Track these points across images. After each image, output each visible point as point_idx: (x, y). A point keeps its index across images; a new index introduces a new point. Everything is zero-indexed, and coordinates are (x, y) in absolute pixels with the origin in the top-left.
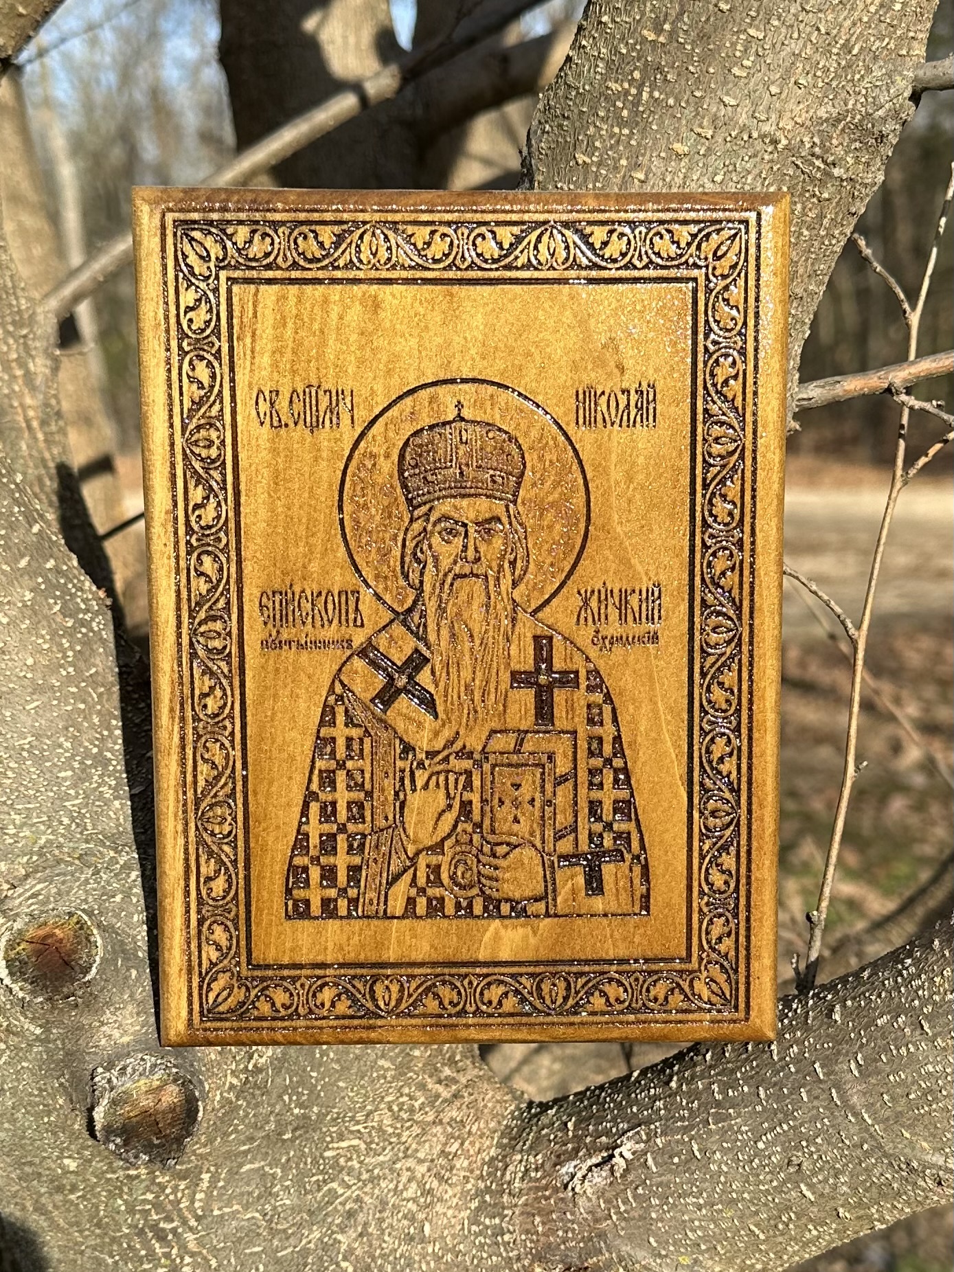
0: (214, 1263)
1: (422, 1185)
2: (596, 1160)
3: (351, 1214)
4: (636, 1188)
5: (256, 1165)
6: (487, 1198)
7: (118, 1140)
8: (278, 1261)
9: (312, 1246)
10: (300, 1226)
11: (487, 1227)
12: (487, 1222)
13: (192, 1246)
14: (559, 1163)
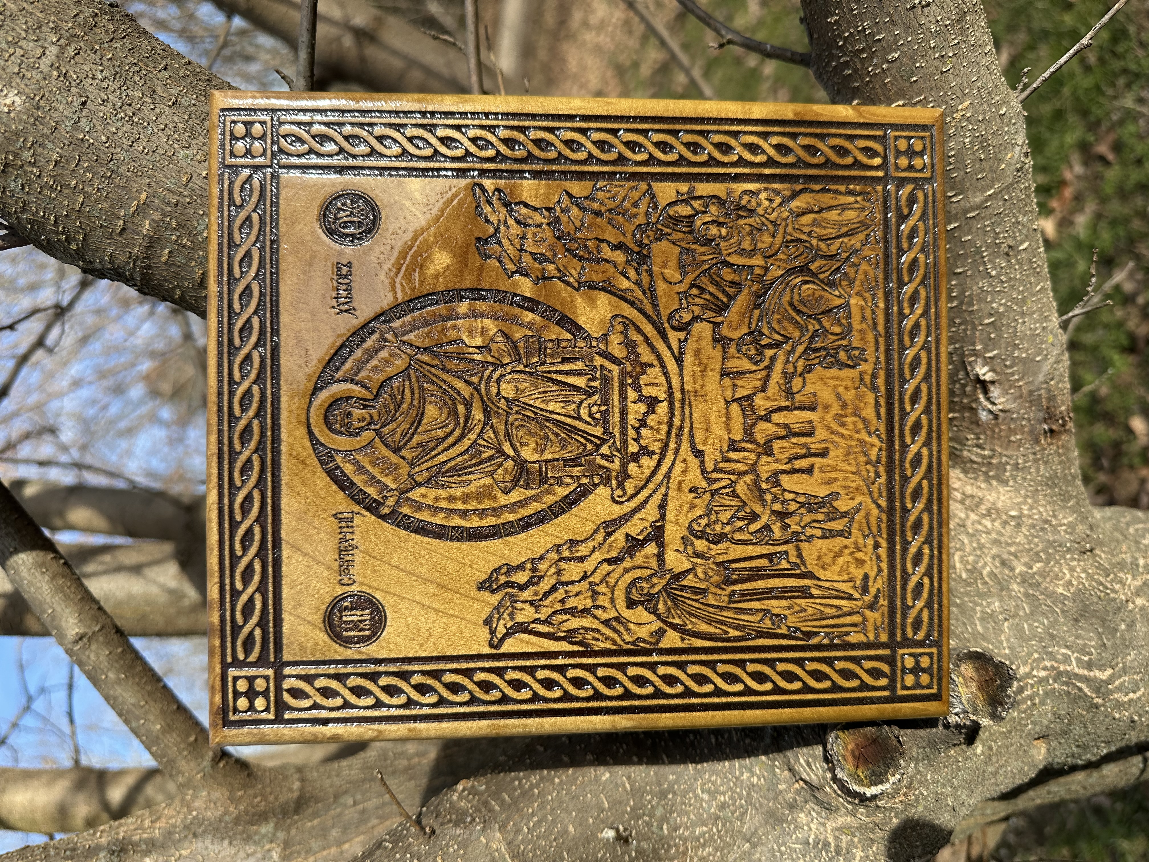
0: (1036, 656)
1: (984, 516)
2: (981, 397)
3: (1003, 563)
4: (1006, 366)
5: (977, 622)
6: (991, 474)
7: (1000, 709)
8: (1032, 613)
9: (1022, 590)
10: (1010, 597)
11: (1012, 475)
12: (1008, 474)
13: (1027, 669)
14: (977, 422)
